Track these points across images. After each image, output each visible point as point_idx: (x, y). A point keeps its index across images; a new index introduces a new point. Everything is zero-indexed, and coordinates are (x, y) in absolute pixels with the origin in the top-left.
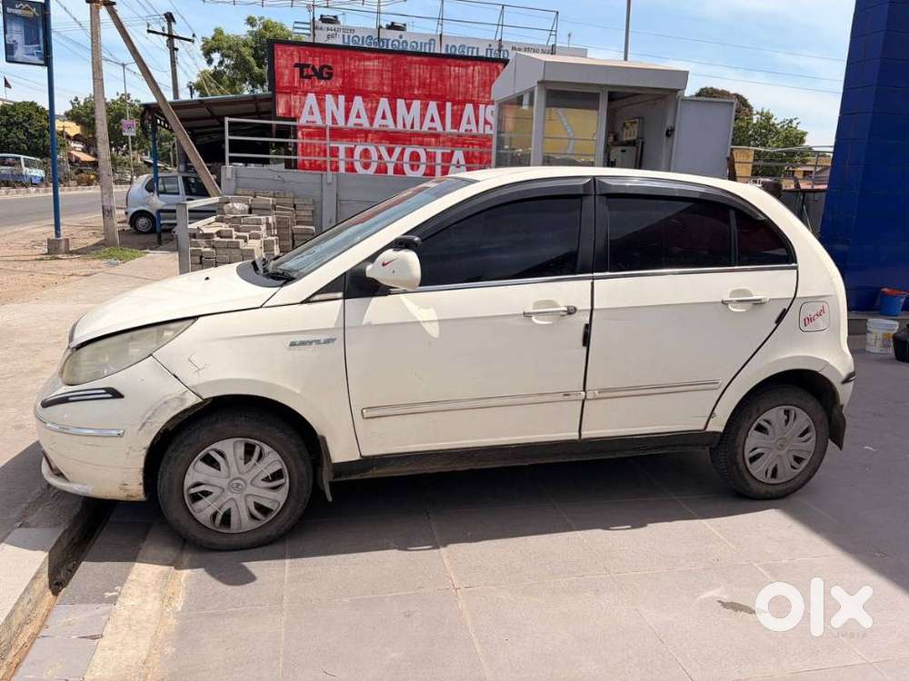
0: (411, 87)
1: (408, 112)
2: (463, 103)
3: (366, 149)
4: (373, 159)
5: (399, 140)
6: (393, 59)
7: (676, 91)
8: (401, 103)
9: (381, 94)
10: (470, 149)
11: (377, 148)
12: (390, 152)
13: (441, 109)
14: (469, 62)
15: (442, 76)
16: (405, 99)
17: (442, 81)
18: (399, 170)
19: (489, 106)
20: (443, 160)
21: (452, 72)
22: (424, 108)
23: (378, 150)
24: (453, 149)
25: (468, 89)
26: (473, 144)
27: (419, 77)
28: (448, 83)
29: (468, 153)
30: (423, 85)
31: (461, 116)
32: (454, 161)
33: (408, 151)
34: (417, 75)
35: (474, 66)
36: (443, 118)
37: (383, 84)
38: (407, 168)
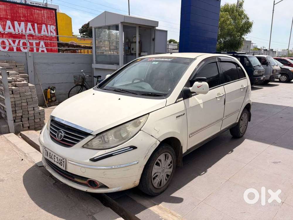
0: (20, 17)
1: (20, 27)
2: (41, 24)
3: (3, 41)
4: (7, 45)
5: (17, 37)
6: (10, 5)
7: (154, 27)
8: (16, 23)
9: (7, 19)
10: (46, 41)
11: (7, 40)
12: (14, 42)
13: (33, 26)
14: (42, 9)
15: (32, 13)
16: (18, 21)
17: (32, 15)
18: (18, 49)
19: (51, 26)
20: (36, 45)
21: (36, 12)
22: (26, 26)
23: (9, 41)
24: (40, 41)
25: (42, 19)
26: (47, 40)
27: (23, 13)
28: (35, 16)
29: (46, 42)
30: (24, 16)
31: (41, 29)
32: (41, 46)
33: (22, 41)
34: (22, 12)
35: (44, 10)
36: (34, 29)
37: (7, 15)
38: (22, 48)
